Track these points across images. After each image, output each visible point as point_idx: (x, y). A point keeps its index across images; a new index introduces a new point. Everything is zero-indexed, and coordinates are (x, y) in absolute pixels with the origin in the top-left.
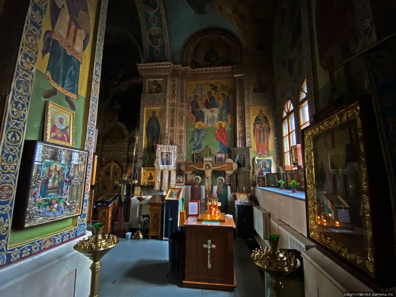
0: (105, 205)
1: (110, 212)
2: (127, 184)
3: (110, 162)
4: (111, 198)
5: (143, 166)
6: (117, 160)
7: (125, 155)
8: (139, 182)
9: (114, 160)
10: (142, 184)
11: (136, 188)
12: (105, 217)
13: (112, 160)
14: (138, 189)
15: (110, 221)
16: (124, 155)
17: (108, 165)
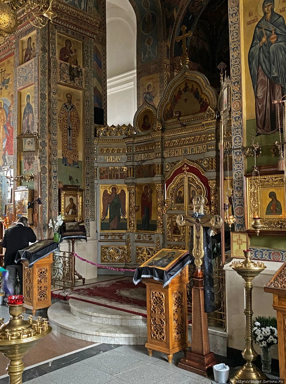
0: (156, 279)
1: (172, 299)
2: (205, 225)
3: (180, 171)
4: (170, 261)
5: (248, 174)
6: (195, 166)
7: (212, 150)
8: (242, 219)
9: (188, 166)
10: (249, 228)
11: (234, 237)
12: (162, 311)
13: (183, 166)
14: (239, 239)
15: (173, 324)
16: (208, 150)
17: (177, 179)
